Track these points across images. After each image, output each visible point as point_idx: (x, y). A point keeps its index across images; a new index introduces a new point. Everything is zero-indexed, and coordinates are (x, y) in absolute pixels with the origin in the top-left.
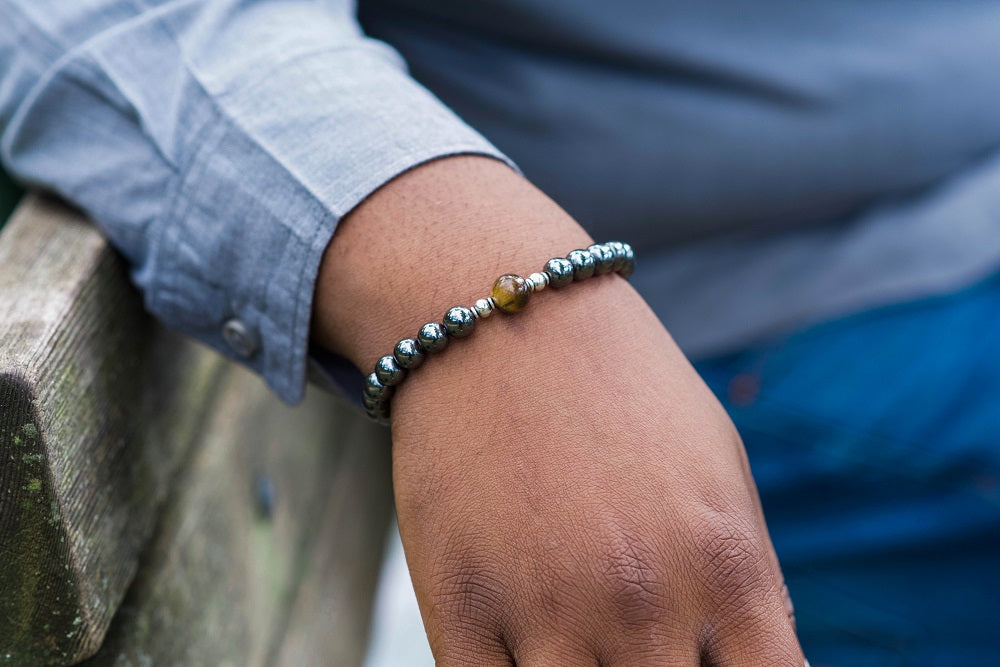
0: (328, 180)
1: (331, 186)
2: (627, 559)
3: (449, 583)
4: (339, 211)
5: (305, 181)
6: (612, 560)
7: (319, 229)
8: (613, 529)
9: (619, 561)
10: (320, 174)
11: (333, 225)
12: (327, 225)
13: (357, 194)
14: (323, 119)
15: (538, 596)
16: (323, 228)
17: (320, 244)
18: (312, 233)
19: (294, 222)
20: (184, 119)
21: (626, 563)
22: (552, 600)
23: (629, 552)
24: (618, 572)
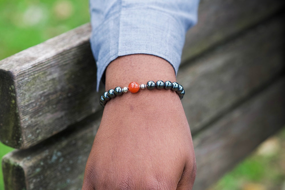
0: (124, 45)
1: (124, 47)
2: (125, 184)
3: (89, 167)
4: (120, 54)
5: (120, 42)
6: (121, 183)
7: (114, 55)
8: (126, 174)
9: (123, 184)
10: (124, 42)
11: (117, 57)
12: (116, 56)
13: (126, 53)
14: (137, 28)
15: (103, 183)
16: (115, 55)
17: (112, 59)
18: (112, 55)
19: (112, 49)
20: (113, 7)
21: (124, 185)
22: (106, 185)
23: (127, 183)
24: (121, 187)
